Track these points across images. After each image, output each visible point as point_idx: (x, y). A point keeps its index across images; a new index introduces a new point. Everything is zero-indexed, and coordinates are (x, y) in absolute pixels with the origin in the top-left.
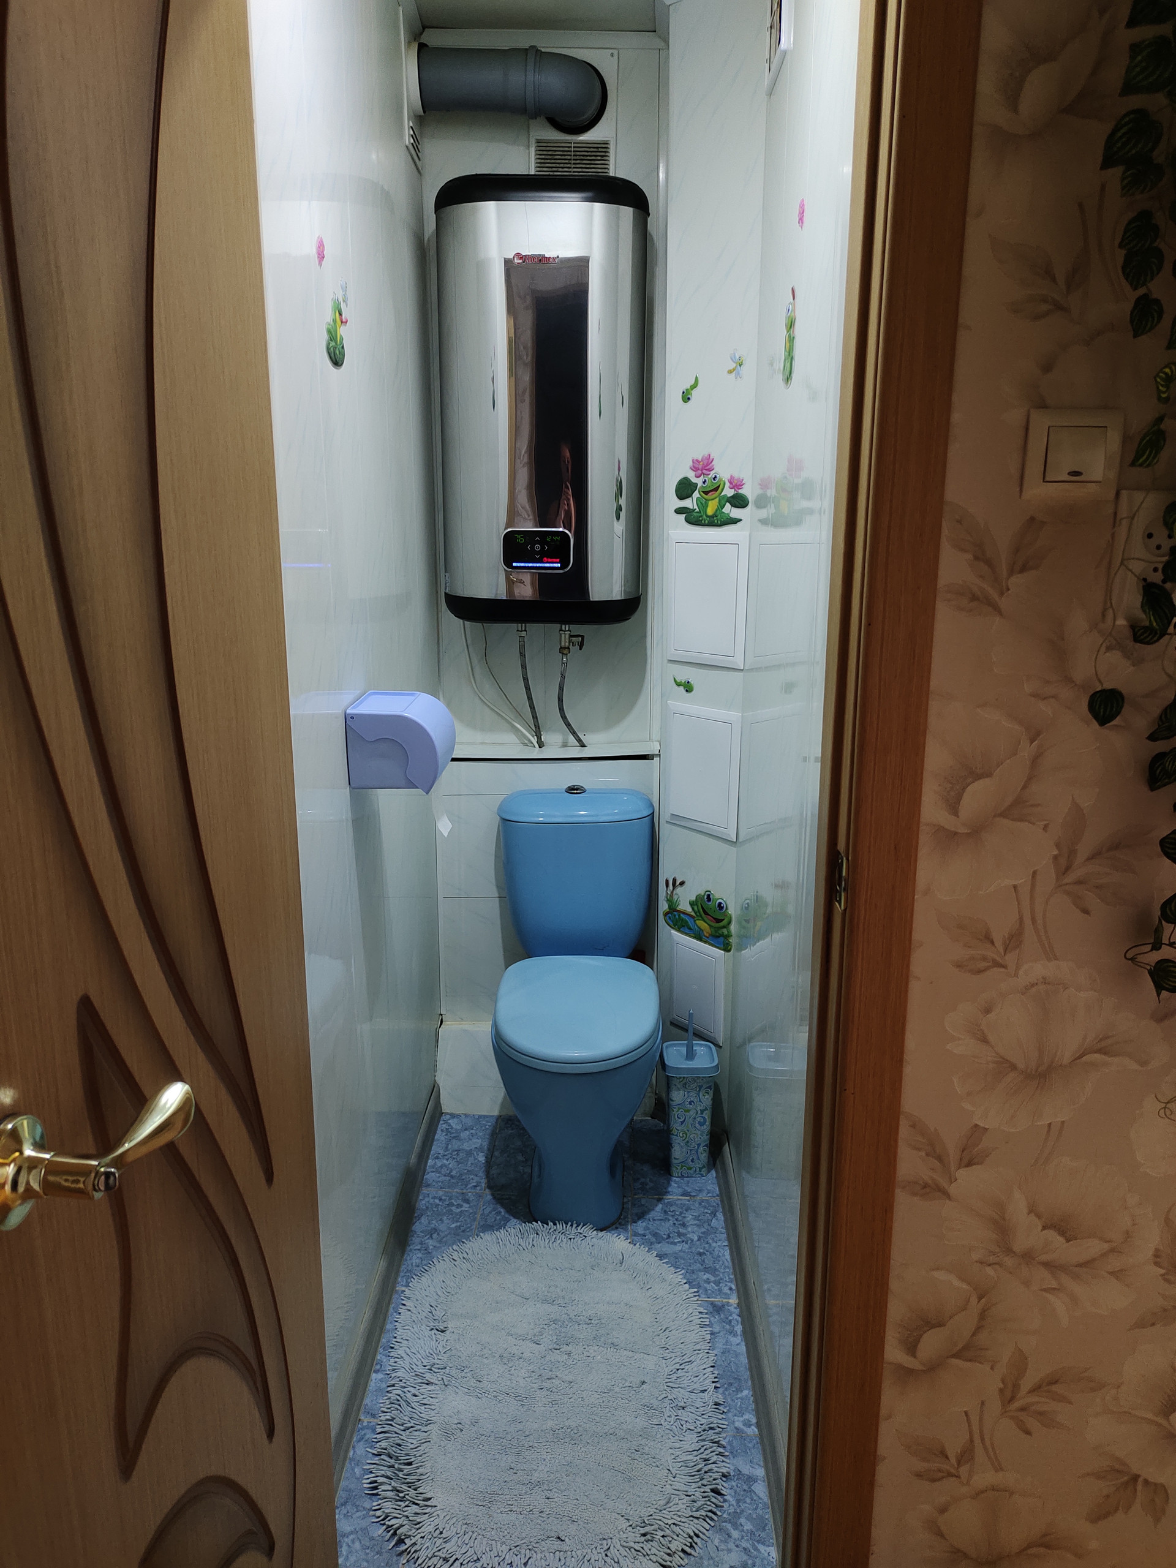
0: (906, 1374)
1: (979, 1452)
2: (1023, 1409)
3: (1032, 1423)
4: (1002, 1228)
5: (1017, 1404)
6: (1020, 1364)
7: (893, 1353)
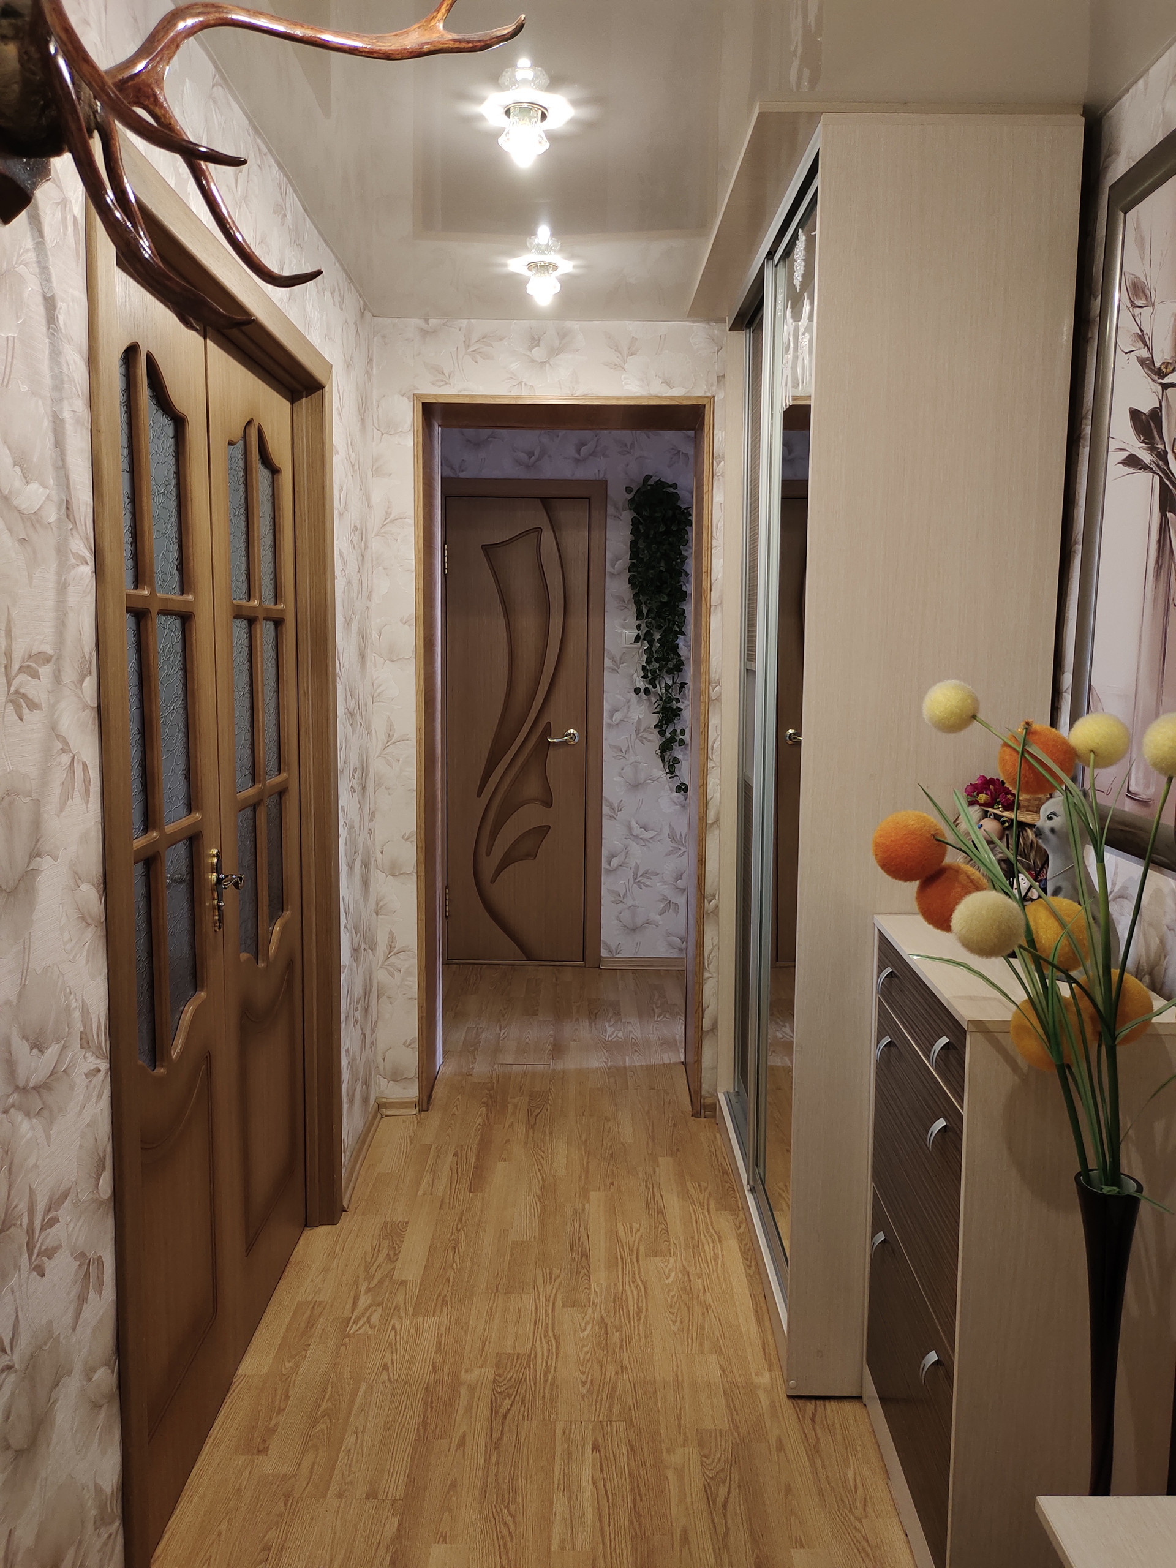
0: (609, 871)
1: (628, 895)
2: (639, 881)
3: (643, 886)
4: (630, 829)
5: (637, 880)
6: (637, 867)
7: (604, 865)
